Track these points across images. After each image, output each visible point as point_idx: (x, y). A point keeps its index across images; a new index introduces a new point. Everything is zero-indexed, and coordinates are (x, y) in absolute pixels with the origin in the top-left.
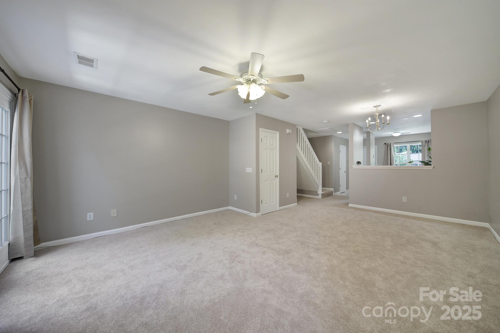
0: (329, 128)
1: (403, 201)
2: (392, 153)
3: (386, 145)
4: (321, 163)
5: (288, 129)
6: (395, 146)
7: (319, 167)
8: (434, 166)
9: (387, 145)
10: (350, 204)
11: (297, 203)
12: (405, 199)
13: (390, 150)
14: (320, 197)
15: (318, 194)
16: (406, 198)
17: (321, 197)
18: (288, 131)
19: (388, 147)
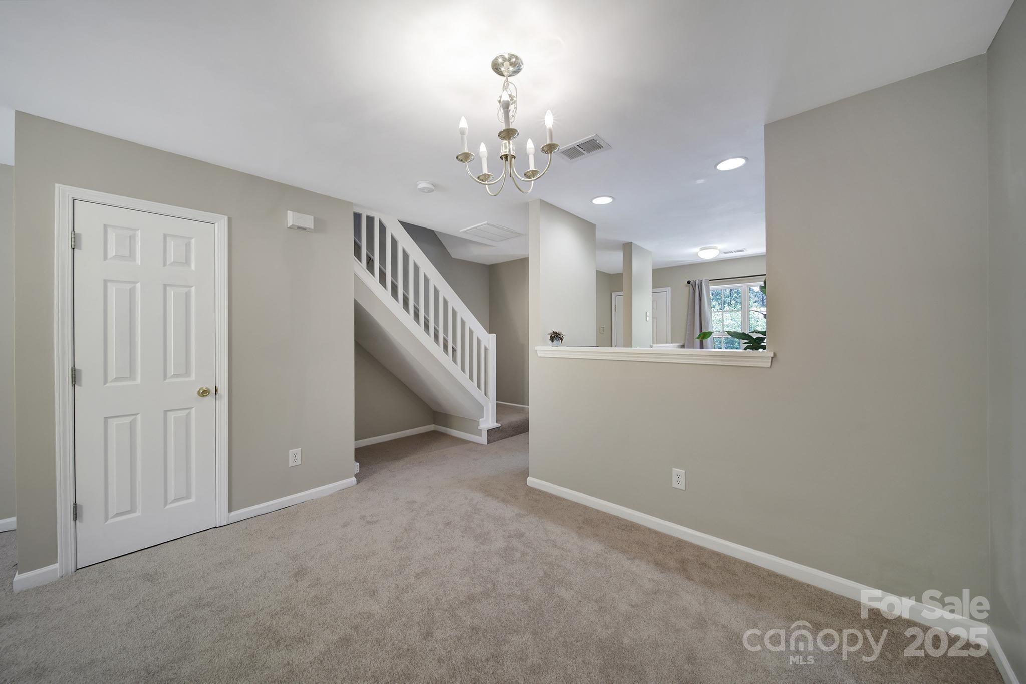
0: (488, 224)
1: (675, 485)
2: (704, 307)
3: (691, 286)
4: (495, 335)
5: (291, 212)
6: (711, 287)
7: (486, 349)
8: (775, 354)
9: (694, 284)
10: (530, 476)
11: (354, 479)
12: (678, 477)
13: (700, 300)
14: (483, 439)
15: (481, 430)
16: (684, 474)
17: (487, 442)
18: (291, 218)
19: (695, 290)
